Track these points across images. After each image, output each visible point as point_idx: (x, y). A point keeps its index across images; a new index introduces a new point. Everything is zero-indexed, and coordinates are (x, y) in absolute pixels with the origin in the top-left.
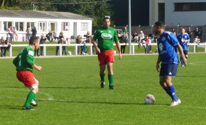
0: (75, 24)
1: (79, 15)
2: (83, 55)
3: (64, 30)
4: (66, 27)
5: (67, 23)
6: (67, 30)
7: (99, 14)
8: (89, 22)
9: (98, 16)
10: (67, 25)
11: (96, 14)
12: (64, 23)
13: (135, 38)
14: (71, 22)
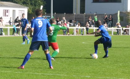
0: (14, 11)
1: (18, 5)
2: (15, 35)
3: (5, 16)
4: (7, 14)
5: (7, 11)
6: (7, 16)
7: (34, 4)
8: (25, 10)
9: (33, 5)
10: (7, 12)
11: (31, 4)
12: (5, 10)
13: (58, 23)
14: (11, 10)
